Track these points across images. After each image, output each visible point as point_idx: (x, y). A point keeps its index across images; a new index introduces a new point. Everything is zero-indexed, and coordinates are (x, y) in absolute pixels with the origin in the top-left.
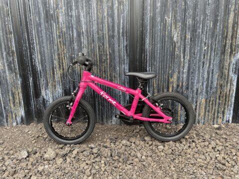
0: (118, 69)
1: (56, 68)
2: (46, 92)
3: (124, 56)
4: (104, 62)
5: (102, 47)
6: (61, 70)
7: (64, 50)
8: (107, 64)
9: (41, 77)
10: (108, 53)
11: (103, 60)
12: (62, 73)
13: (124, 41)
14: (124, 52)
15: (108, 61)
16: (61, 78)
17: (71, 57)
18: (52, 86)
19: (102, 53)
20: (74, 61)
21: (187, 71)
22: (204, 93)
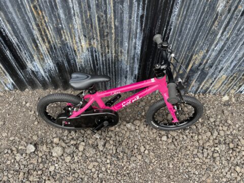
0: (127, 44)
1: (38, 40)
2: (33, 64)
3: (137, 29)
4: (107, 35)
5: (104, 16)
6: (47, 44)
7: (44, 18)
8: (111, 38)
9: (21, 51)
10: (113, 26)
11: (105, 34)
12: (48, 47)
13: (138, 8)
14: (137, 24)
15: (113, 35)
16: (49, 52)
17: (57, 28)
18: (39, 59)
19: (104, 24)
20: (62, 32)
21: (219, 49)
22: (228, 70)
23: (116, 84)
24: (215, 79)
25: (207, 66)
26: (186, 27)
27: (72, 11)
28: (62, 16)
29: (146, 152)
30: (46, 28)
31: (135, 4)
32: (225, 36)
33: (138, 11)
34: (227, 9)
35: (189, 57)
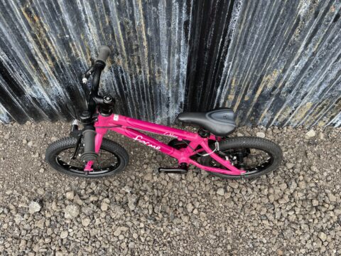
0: (166, 62)
1: (37, 56)
2: (33, 89)
3: (180, 40)
4: (137, 50)
5: (131, 22)
6: (50, 62)
7: (42, 26)
8: (143, 53)
9: (14, 71)
10: (144, 37)
11: (134, 47)
12: (52, 65)
13: (181, 11)
14: (180, 33)
15: (146, 50)
16: (54, 72)
17: (63, 40)
18: (41, 83)
19: (132, 34)
20: (71, 45)
21: (301, 68)
22: (315, 96)
23: (154, 115)
24: (295, 108)
25: (284, 90)
26: (253, 37)
27: (83, 16)
28: (69, 23)
29: (196, 212)
30: (47, 40)
31: (176, 5)
32: (311, 49)
33: (180, 15)
34: (314, 12)
35: (258, 78)
